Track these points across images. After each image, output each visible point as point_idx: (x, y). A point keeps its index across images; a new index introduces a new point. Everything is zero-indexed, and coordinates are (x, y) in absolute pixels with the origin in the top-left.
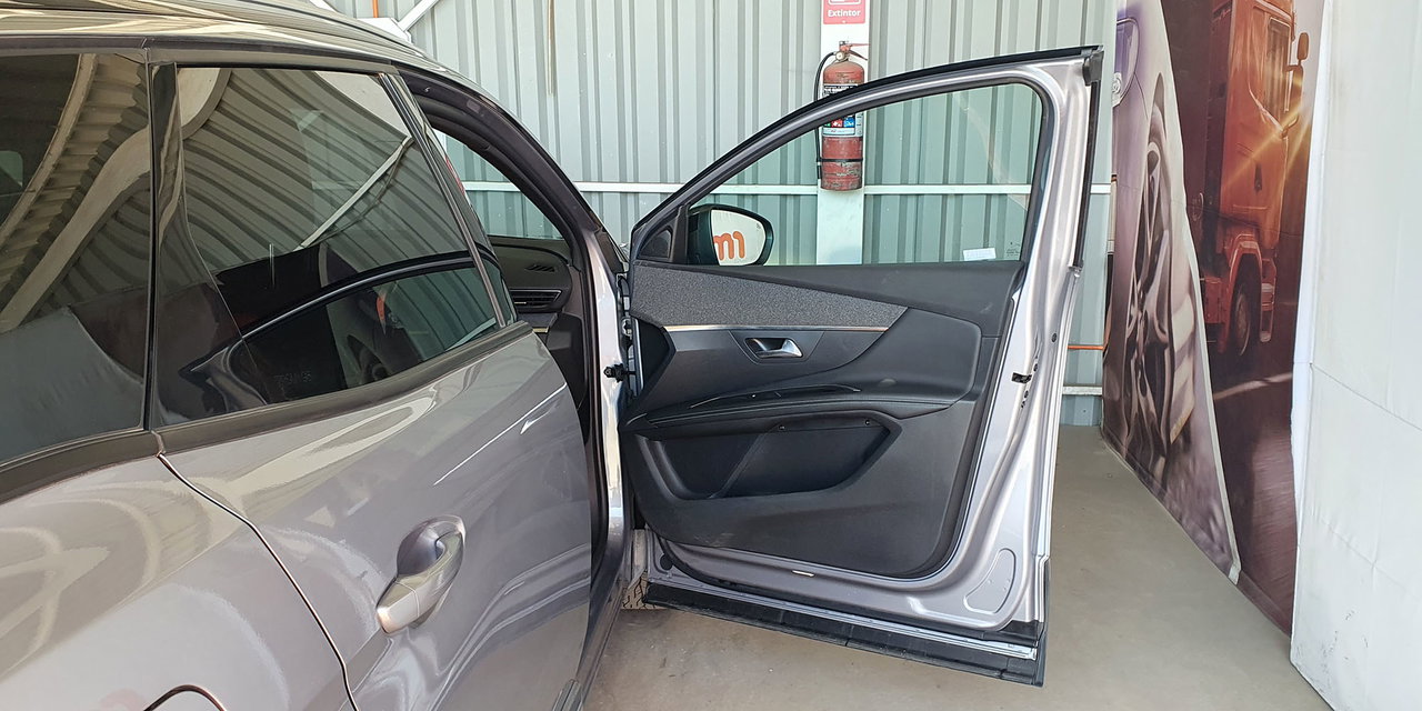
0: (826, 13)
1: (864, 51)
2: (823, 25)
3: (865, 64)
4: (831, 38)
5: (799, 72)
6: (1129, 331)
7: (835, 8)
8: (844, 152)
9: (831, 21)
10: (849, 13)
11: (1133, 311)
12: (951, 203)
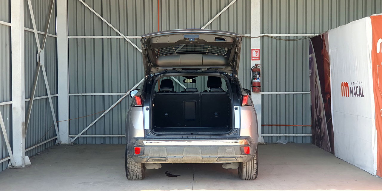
0: (252, 58)
1: (260, 66)
2: (251, 61)
3: (260, 68)
4: (253, 63)
5: (246, 69)
6: (315, 119)
7: (254, 57)
8: (257, 85)
9: (253, 60)
10: (257, 58)
11: (315, 115)
12: (278, 96)
